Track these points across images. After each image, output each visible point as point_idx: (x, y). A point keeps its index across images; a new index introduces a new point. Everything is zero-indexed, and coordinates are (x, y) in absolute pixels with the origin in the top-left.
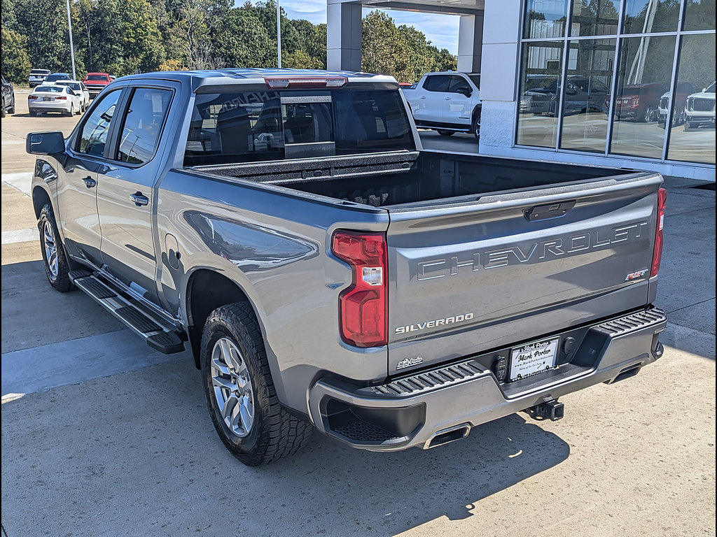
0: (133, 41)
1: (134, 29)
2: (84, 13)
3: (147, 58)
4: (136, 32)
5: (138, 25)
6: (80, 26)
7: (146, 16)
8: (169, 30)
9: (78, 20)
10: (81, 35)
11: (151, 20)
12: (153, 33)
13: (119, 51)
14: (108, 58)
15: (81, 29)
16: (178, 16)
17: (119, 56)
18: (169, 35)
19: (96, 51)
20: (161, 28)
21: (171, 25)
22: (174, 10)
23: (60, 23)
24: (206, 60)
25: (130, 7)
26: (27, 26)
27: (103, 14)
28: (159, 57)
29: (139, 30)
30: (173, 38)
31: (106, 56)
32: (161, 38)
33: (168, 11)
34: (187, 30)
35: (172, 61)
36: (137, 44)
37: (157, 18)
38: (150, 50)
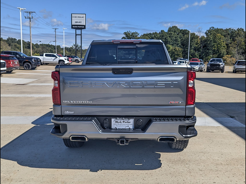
0: (216, 49)
1: (217, 45)
2: (201, 41)
3: (219, 54)
4: (218, 46)
5: (219, 44)
6: (200, 45)
8: (230, 45)
9: (199, 43)
10: (200, 48)
11: (223, 42)
12: (224, 46)
14: (207, 54)
15: (200, 46)
16: (234, 40)
17: (211, 54)
18: (229, 46)
19: (204, 53)
20: (227, 45)
21: (231, 43)
22: (233, 38)
23: (193, 44)
24: (239, 55)
25: (217, 38)
26: (183, 46)
27: (207, 41)
28: (223, 54)
29: (219, 45)
30: (231, 48)
31: (206, 54)
32: (226, 47)
33: (230, 39)
34: (236, 45)
35: (228, 55)
36: (217, 50)
37: (226, 41)
38: (221, 52)
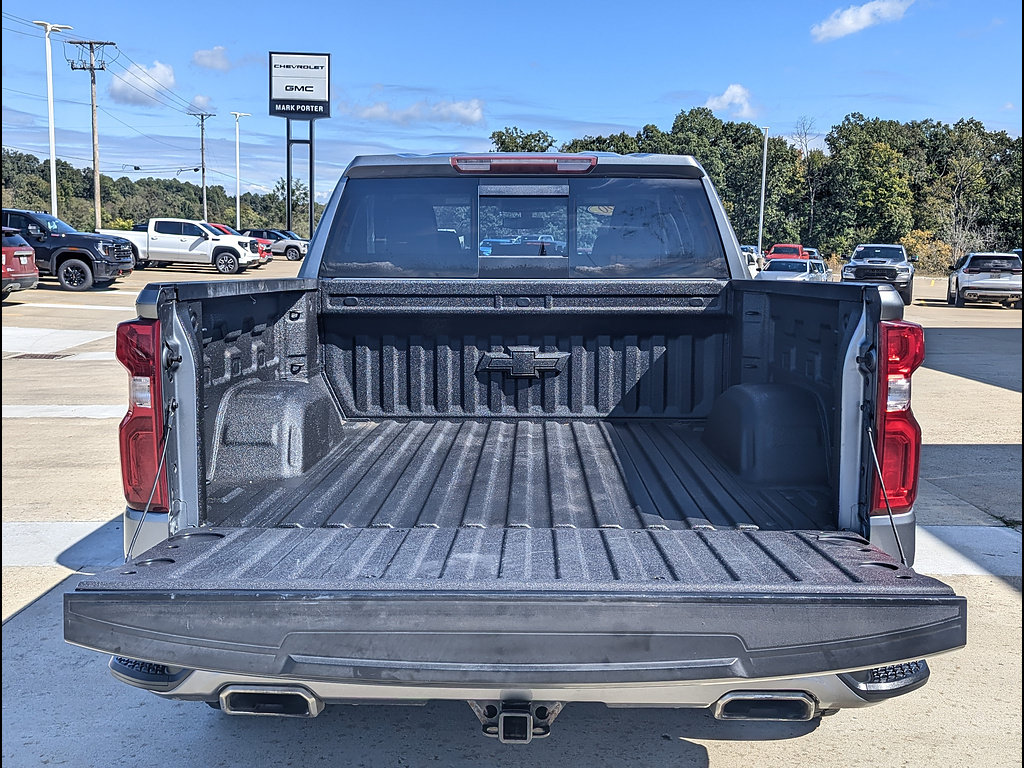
0: (870, 205)
1: (874, 189)
2: (811, 173)
3: (885, 228)
4: (877, 193)
5: (881, 184)
6: (804, 189)
7: (894, 170)
8: (927, 189)
9: (803, 180)
10: (803, 199)
11: (901, 176)
12: (901, 195)
13: (850, 220)
14: (835, 227)
15: (804, 192)
16: (943, 169)
17: (849, 226)
18: (925, 195)
19: (820, 220)
20: (914, 187)
21: (930, 182)
22: (939, 162)
23: (777, 185)
24: (967, 228)
25: (873, 160)
26: (736, 192)
27: (834, 172)
28: (901, 226)
29: (881, 191)
30: (931, 199)
31: (830, 227)
32: (911, 200)
33: (929, 162)
34: (953, 187)
35: (919, 232)
36: (876, 210)
37: (910, 174)
38: (891, 216)
